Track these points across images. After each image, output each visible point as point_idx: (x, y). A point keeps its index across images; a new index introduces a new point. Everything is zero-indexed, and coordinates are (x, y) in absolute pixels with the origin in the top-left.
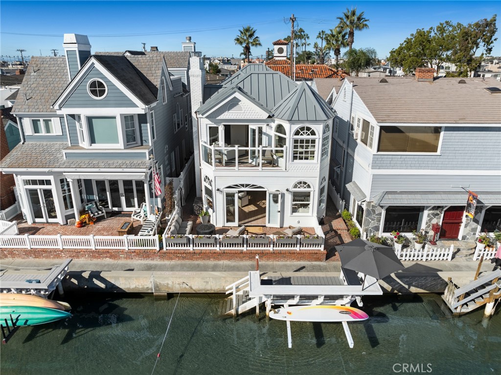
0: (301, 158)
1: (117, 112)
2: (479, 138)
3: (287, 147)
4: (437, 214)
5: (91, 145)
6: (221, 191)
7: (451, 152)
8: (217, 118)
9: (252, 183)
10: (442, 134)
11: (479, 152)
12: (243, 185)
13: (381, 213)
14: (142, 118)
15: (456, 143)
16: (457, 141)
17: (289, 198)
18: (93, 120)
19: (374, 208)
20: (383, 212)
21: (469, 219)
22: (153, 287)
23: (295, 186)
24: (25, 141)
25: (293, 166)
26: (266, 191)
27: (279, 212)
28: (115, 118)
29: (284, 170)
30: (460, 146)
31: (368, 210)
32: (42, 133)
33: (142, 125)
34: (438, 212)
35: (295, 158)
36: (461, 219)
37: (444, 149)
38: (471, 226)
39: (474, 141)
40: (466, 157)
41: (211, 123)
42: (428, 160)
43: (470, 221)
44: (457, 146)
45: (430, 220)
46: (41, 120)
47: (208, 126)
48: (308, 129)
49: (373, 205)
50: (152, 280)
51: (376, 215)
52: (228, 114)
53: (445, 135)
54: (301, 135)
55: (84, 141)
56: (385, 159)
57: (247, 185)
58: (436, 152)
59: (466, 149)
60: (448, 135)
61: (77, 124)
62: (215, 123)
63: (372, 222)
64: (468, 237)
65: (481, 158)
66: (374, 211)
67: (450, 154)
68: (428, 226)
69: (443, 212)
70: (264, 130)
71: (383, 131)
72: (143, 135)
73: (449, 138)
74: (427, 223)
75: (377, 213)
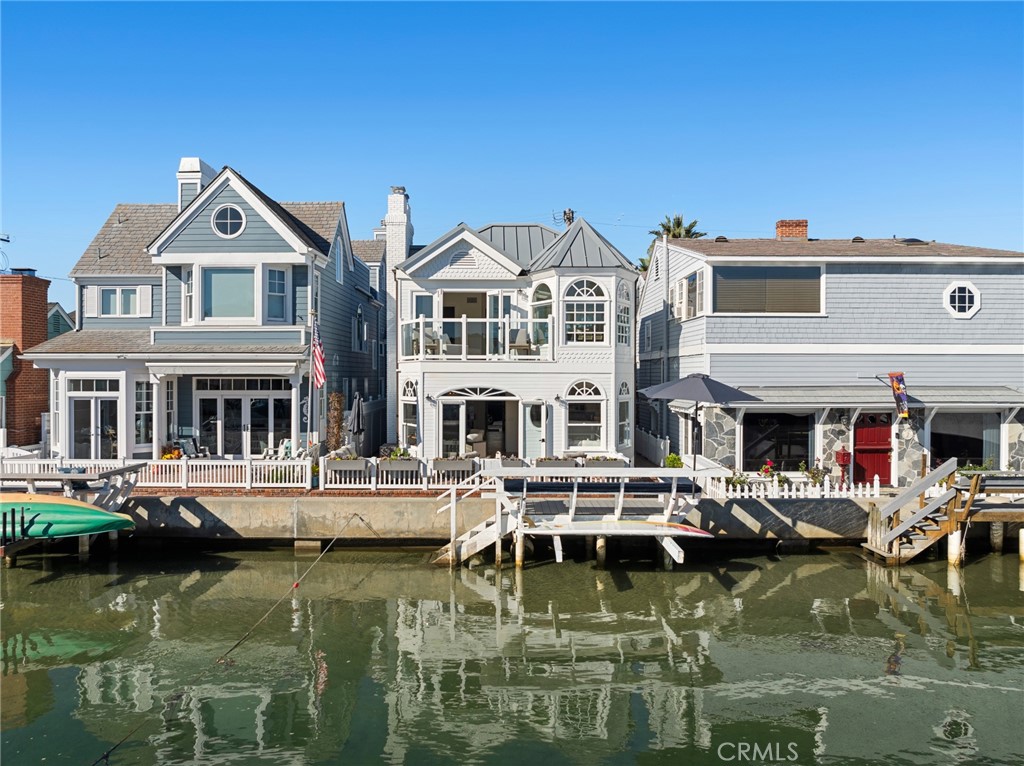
0: (579, 338)
1: (257, 260)
2: (889, 286)
3: (553, 318)
4: (841, 433)
5: (203, 319)
6: (434, 402)
7: (844, 310)
8: (431, 278)
9: (491, 385)
10: (823, 277)
11: (895, 311)
12: (474, 390)
13: (734, 430)
14: (300, 273)
15: (850, 295)
16: (852, 291)
17: (561, 415)
18: (214, 276)
19: (720, 419)
20: (739, 429)
21: (903, 441)
22: (295, 526)
23: (573, 392)
24: (81, 328)
25: (566, 352)
26: (517, 402)
27: (543, 440)
28: (251, 271)
29: (551, 360)
30: (859, 300)
31: (708, 423)
32: (115, 313)
33: (298, 288)
34: (843, 428)
35: (569, 338)
36: (890, 443)
37: (831, 305)
38: (909, 456)
39: (881, 291)
40: (874, 321)
41: (419, 288)
42: (806, 325)
43: (907, 446)
44: (854, 300)
45: (830, 444)
46: (119, 290)
47: (415, 294)
48: (591, 284)
49: (717, 414)
50: (295, 510)
51: (726, 434)
52: (451, 270)
53: (829, 280)
54: (579, 295)
55: (191, 317)
56: (729, 325)
57: (482, 390)
58: (819, 312)
59: (870, 305)
60: (832, 280)
61: (184, 287)
62: (427, 290)
63: (720, 448)
64: (909, 480)
65: (900, 321)
66: (721, 427)
67: (845, 315)
68: (829, 458)
69: (852, 428)
70: (513, 302)
71: (719, 277)
72: (298, 307)
73: (836, 285)
74: (824, 451)
75: (726, 429)
